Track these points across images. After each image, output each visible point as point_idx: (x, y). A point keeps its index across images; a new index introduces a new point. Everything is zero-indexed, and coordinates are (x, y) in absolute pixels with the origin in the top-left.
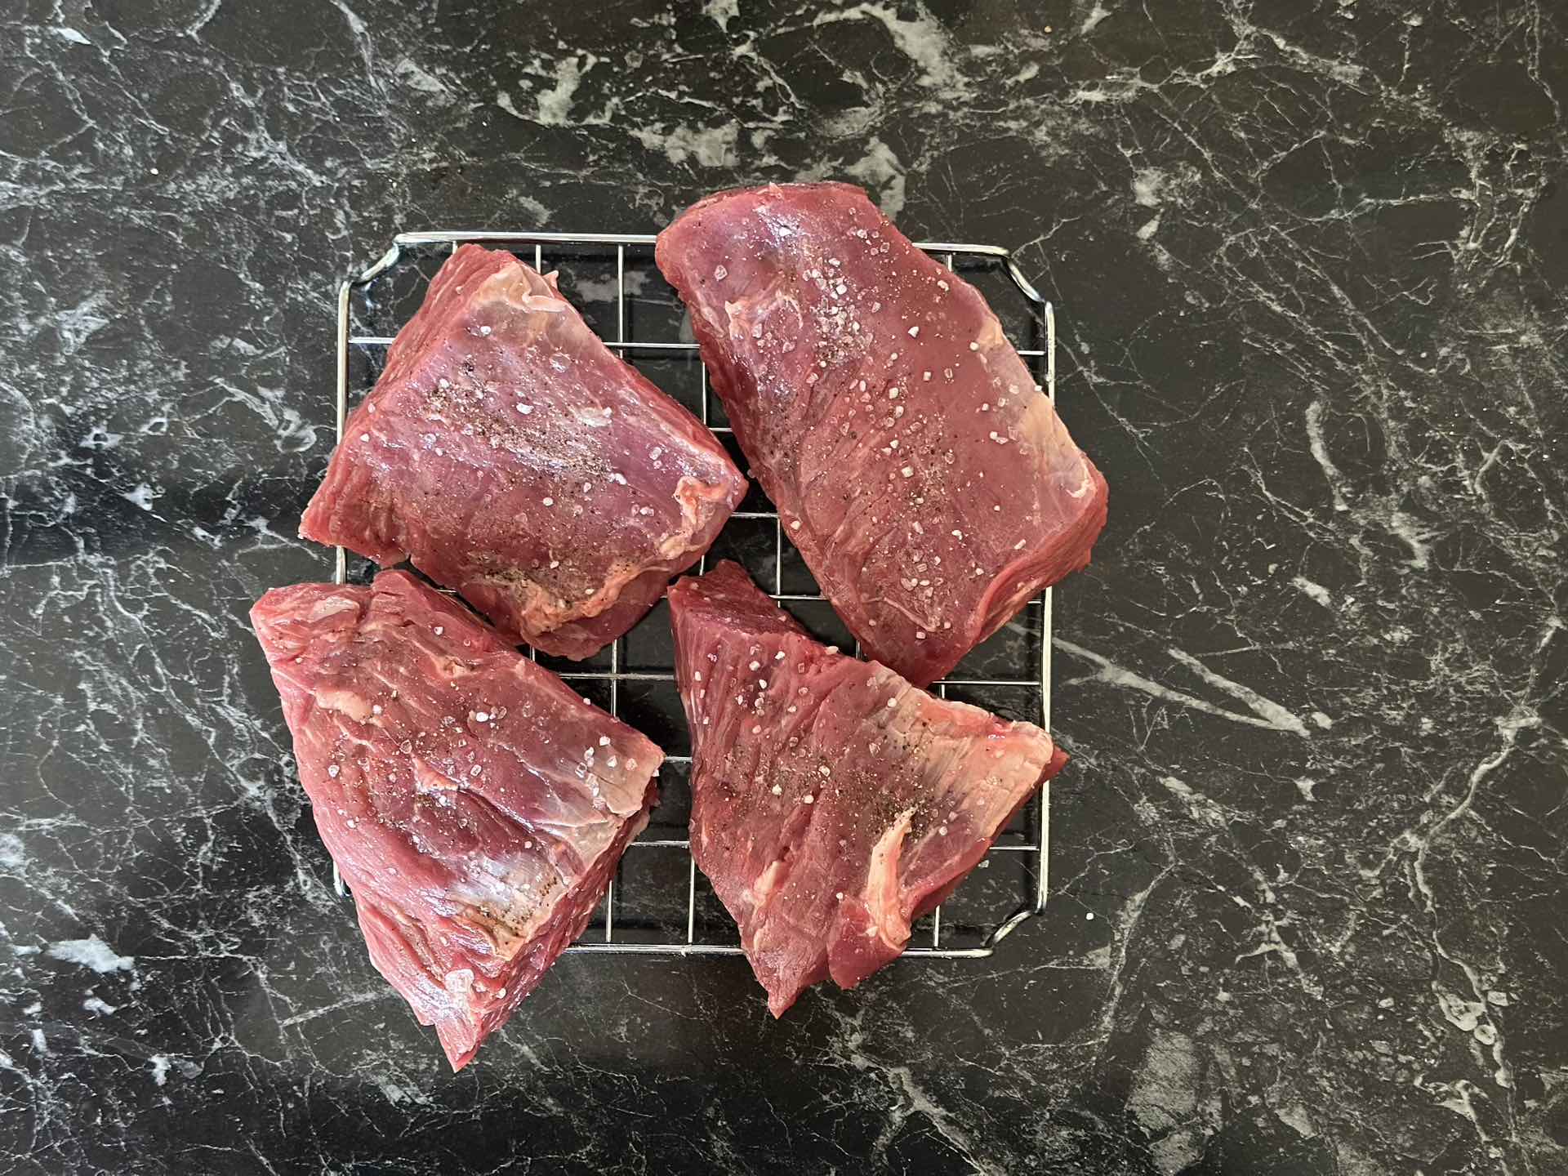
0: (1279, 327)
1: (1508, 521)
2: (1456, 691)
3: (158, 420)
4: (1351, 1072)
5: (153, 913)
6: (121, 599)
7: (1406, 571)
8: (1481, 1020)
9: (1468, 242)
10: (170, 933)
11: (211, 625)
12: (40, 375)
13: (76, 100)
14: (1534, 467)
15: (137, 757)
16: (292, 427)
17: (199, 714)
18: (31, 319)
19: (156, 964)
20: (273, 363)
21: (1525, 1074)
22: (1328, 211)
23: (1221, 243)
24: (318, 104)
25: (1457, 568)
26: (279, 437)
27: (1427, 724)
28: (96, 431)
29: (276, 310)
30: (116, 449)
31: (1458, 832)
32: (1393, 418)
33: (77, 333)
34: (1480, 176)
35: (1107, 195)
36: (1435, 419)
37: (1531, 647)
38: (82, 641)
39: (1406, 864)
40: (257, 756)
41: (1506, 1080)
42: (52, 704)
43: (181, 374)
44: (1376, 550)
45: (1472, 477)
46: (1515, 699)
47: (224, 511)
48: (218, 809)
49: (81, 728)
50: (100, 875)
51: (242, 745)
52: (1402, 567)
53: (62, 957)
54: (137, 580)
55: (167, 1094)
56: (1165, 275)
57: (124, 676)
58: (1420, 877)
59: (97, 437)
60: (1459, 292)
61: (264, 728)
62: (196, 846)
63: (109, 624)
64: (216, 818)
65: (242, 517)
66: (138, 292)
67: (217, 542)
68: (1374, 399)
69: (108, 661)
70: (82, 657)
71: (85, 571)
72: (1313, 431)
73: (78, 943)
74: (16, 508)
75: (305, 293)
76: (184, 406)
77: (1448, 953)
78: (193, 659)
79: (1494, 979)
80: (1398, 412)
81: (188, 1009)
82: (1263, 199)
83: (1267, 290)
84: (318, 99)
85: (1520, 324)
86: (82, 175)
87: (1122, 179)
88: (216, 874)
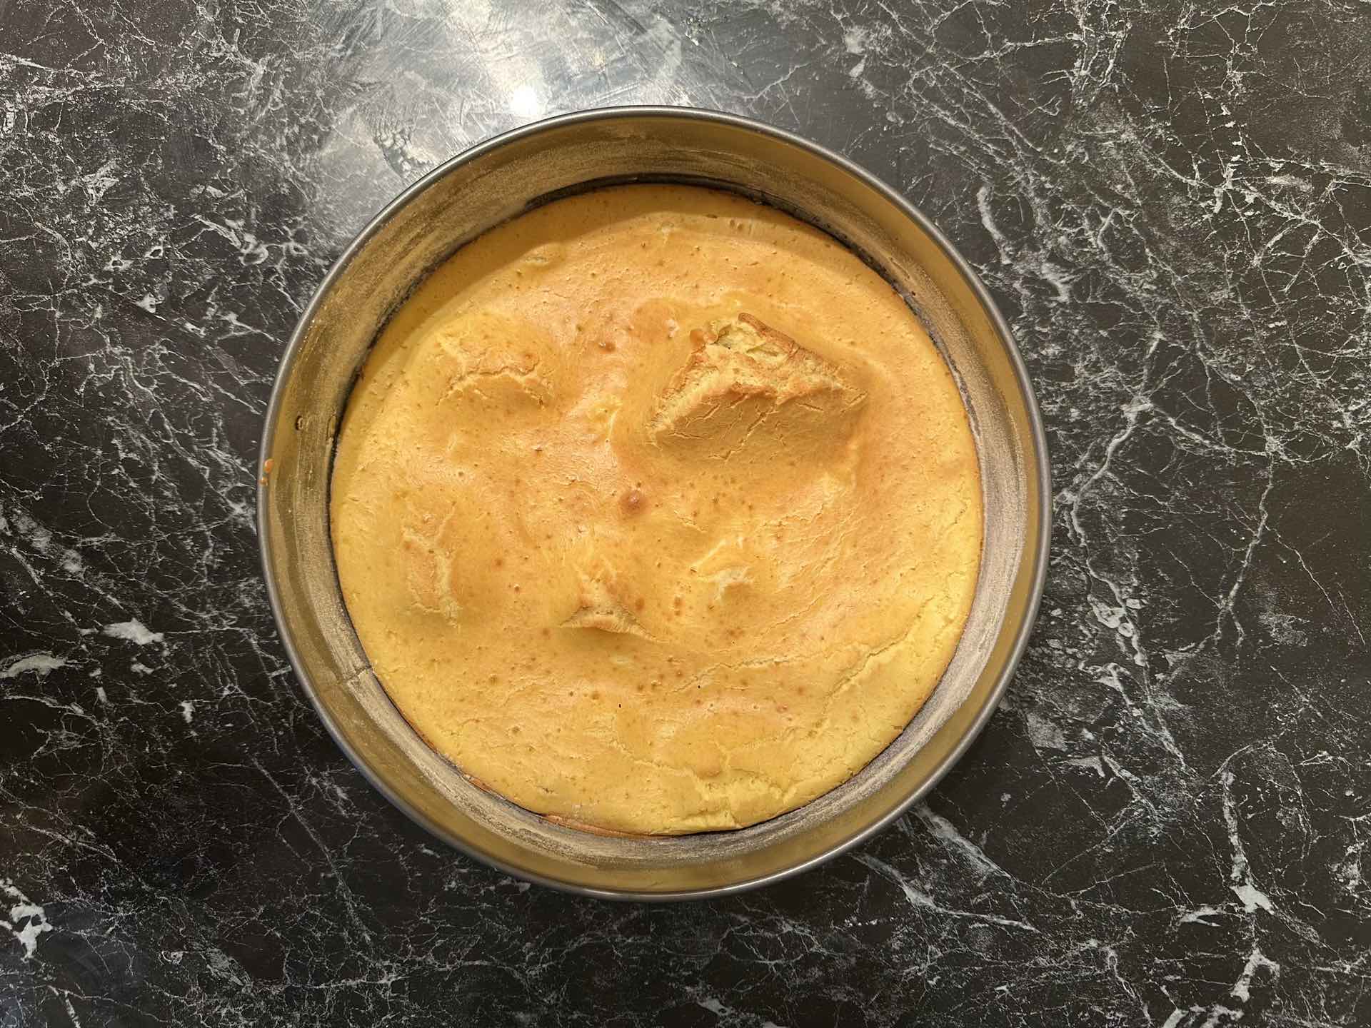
0: (955, 136)
1: (1123, 267)
2: (1094, 388)
3: (157, 248)
4: (1034, 663)
5: (174, 601)
6: (138, 378)
7: (1054, 304)
8: (1123, 620)
9: (1080, 70)
10: (186, 615)
11: (201, 393)
12: (73, 221)
13: (90, 26)
14: (1138, 226)
15: (155, 490)
16: (251, 246)
17: (197, 457)
18: (65, 182)
19: (180, 637)
20: (235, 202)
21: (1155, 656)
22: (982, 53)
23: (909, 77)
24: (259, 16)
25: (1089, 300)
26: (242, 255)
27: (1075, 413)
28: (114, 259)
29: (236, 164)
30: (129, 270)
31: (1100, 488)
32: (1037, 195)
33: (98, 190)
34: (1085, 23)
35: (825, 47)
36: (1067, 196)
37: (1143, 353)
38: (112, 409)
39: (1065, 513)
40: (240, 485)
41: (1143, 661)
42: (95, 455)
43: (171, 214)
44: (1033, 290)
45: (1095, 235)
46: (1134, 392)
47: (206, 310)
48: (214, 525)
49: (116, 471)
50: (136, 576)
51: (228, 477)
52: (1051, 302)
53: (113, 635)
54: (148, 363)
55: (194, 728)
56: (872, 101)
57: (143, 432)
58: (1075, 522)
59: (115, 263)
60: (1077, 105)
61: (244, 464)
62: (201, 552)
63: (130, 396)
64: (214, 531)
65: (219, 314)
66: (139, 159)
67: (202, 332)
68: (1023, 183)
69: (131, 423)
70: (113, 421)
71: (111, 359)
72: (983, 207)
73: (124, 625)
74: (61, 317)
75: (255, 151)
76: (174, 238)
77: (1098, 574)
78: (190, 417)
79: (1130, 590)
80: (1041, 191)
81: (204, 667)
82: (937, 45)
83: (945, 110)
84: (259, 12)
85: (1121, 126)
86: (97, 79)
87: (837, 36)
88: (217, 571)
